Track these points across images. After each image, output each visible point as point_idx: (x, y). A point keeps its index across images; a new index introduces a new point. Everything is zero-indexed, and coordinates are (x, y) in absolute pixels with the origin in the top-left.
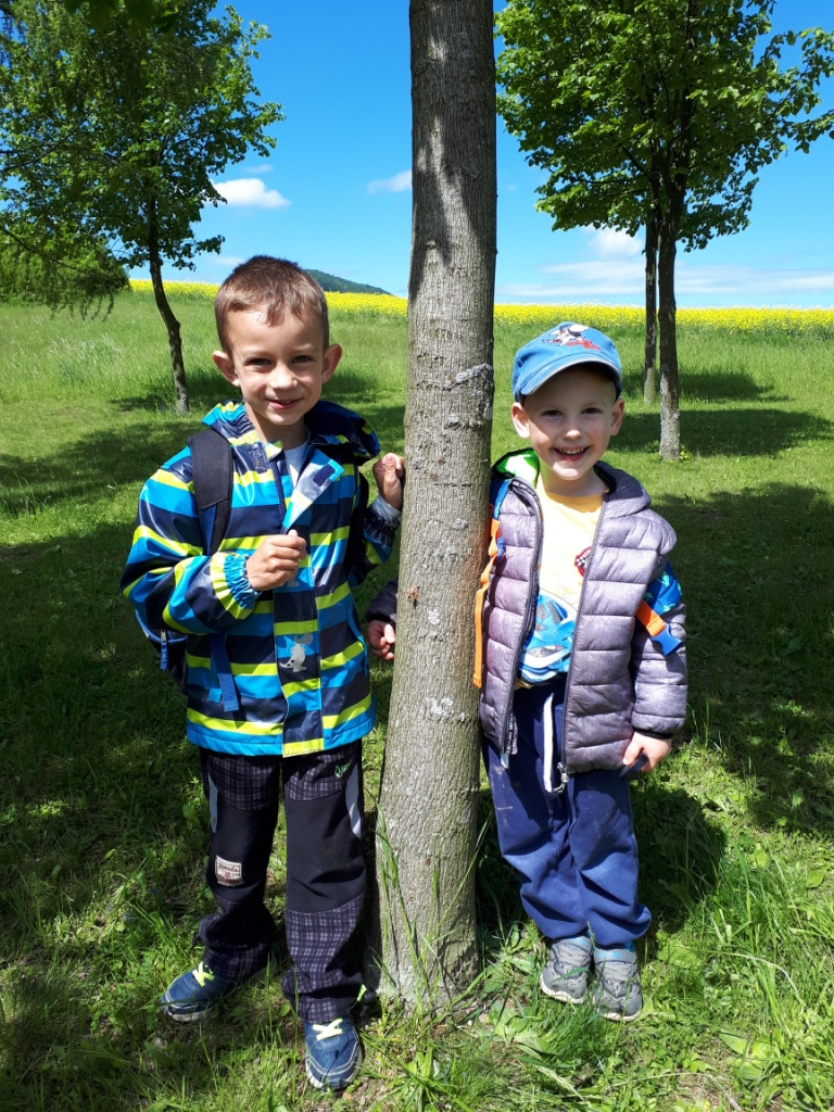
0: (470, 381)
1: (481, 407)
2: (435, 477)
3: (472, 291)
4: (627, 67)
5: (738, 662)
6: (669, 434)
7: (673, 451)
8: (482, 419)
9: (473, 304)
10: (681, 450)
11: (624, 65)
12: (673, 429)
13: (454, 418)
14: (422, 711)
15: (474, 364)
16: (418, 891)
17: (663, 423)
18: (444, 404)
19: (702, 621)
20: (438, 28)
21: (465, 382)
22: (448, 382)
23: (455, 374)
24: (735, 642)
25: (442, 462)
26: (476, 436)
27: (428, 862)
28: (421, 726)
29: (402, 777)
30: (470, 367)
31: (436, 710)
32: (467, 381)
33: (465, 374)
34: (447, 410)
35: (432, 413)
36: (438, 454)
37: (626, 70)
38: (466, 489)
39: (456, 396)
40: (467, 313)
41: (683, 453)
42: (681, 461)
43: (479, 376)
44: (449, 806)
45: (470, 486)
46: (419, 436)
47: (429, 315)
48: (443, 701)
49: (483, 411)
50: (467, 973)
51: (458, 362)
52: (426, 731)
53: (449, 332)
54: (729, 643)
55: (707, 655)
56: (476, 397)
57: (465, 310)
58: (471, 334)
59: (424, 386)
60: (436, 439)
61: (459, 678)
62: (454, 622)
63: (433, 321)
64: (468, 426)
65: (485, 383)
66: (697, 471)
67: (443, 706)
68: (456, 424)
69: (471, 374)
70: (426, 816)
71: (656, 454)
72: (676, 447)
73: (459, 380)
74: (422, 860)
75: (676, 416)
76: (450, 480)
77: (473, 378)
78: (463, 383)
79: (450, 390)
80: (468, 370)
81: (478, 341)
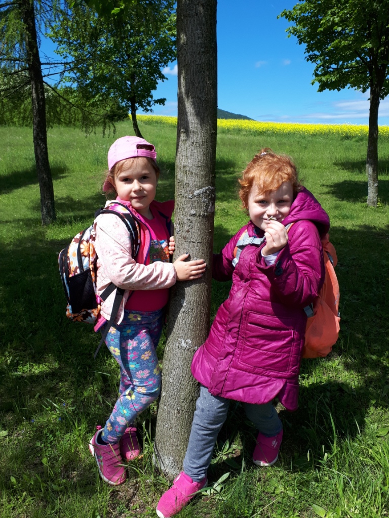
0: (201, 195)
1: (207, 206)
2: (185, 238)
3: (202, 153)
4: (356, 11)
5: (376, 316)
6: (372, 194)
7: (374, 203)
8: (207, 212)
9: (203, 159)
10: (378, 202)
11: (354, 10)
12: (374, 191)
13: (193, 212)
14: (177, 345)
15: (203, 187)
16: (174, 425)
17: (369, 188)
18: (189, 205)
19: (364, 294)
21: (199, 195)
22: (191, 195)
23: (194, 191)
24: (377, 306)
25: (188, 231)
26: (204, 220)
27: (179, 413)
28: (177, 351)
29: (169, 373)
30: (201, 188)
31: (184, 345)
32: (200, 195)
33: (198, 191)
34: (190, 208)
35: (184, 209)
36: (187, 228)
37: (355, 13)
38: (199, 245)
39: (194, 202)
40: (200, 163)
41: (379, 203)
42: (378, 207)
43: (206, 192)
44: (189, 388)
45: (201, 242)
46: (179, 219)
47: (183, 164)
48: (187, 341)
49: (208, 208)
51: (195, 186)
52: (179, 354)
53: (191, 172)
54: (375, 305)
55: (362, 311)
56: (204, 202)
57: (199, 161)
58: (202, 173)
59: (181, 196)
60: (185, 221)
61: (195, 331)
62: (193, 305)
63: (184, 167)
64: (200, 215)
65: (209, 196)
66: (384, 213)
67: (187, 343)
68: (194, 214)
69: (202, 191)
70: (178, 392)
71: (365, 203)
72: (375, 200)
73: (196, 194)
74: (176, 411)
75: (376, 185)
76: (192, 240)
77: (203, 193)
78: (198, 195)
79: (191, 199)
80: (200, 190)
81: (206, 176)
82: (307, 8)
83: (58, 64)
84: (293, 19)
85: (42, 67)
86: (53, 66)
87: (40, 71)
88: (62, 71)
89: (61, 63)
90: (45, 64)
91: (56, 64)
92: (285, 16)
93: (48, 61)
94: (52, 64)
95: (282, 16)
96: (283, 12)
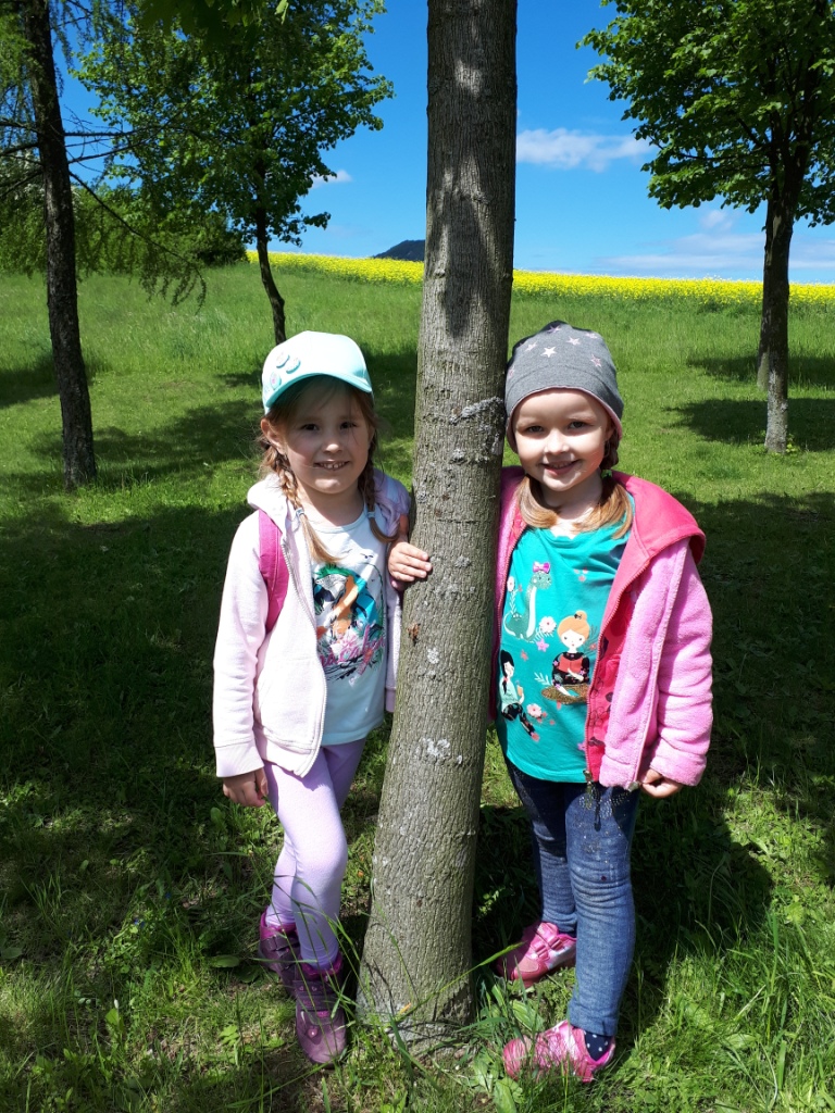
0: (477, 415)
1: (489, 442)
2: (438, 513)
3: (481, 323)
4: (746, 38)
5: (810, 686)
6: (775, 426)
7: (779, 444)
8: (489, 454)
9: (483, 335)
10: (787, 443)
11: (743, 36)
12: (780, 420)
13: (458, 453)
14: (417, 751)
15: (483, 398)
16: (409, 931)
17: (770, 413)
18: (450, 438)
19: (779, 637)
20: (453, 45)
21: (472, 417)
22: (454, 416)
23: (461, 408)
24: (811, 663)
25: (446, 497)
26: (482, 473)
27: (420, 904)
28: (417, 766)
29: (397, 816)
30: (478, 401)
31: (432, 751)
32: (474, 415)
33: (471, 408)
34: (453, 445)
35: (438, 447)
36: (442, 490)
37: (745, 42)
38: (470, 527)
39: (462, 431)
40: (476, 345)
41: (789, 446)
42: (788, 454)
43: (487, 410)
44: (443, 849)
45: (474, 522)
46: (424, 470)
47: (436, 346)
48: (439, 742)
49: (491, 446)
50: (459, 1016)
51: (465, 396)
52: (421, 771)
53: (456, 365)
54: (804, 664)
55: (778, 676)
56: (484, 432)
57: (474, 342)
58: (480, 367)
59: (431, 419)
60: (440, 474)
61: (458, 720)
62: (454, 663)
63: (440, 353)
64: (473, 462)
65: (493, 418)
66: (803, 465)
67: (440, 747)
68: (460, 460)
69: (478, 408)
70: (419, 857)
71: (761, 445)
72: (783, 438)
73: (465, 413)
74: (413, 901)
75: (784, 406)
76: (454, 517)
77: (480, 413)
78: (470, 417)
79: (455, 424)
80: (476, 404)
81: (488, 373)
82: (643, 27)
83: (102, 134)
84: (609, 51)
85: (68, 140)
86: (91, 138)
87: (63, 150)
88: (110, 150)
89: (110, 134)
90: (74, 134)
91: (98, 134)
92: (592, 44)
93: (81, 129)
94: (88, 135)
95: (586, 43)
96: (590, 35)
